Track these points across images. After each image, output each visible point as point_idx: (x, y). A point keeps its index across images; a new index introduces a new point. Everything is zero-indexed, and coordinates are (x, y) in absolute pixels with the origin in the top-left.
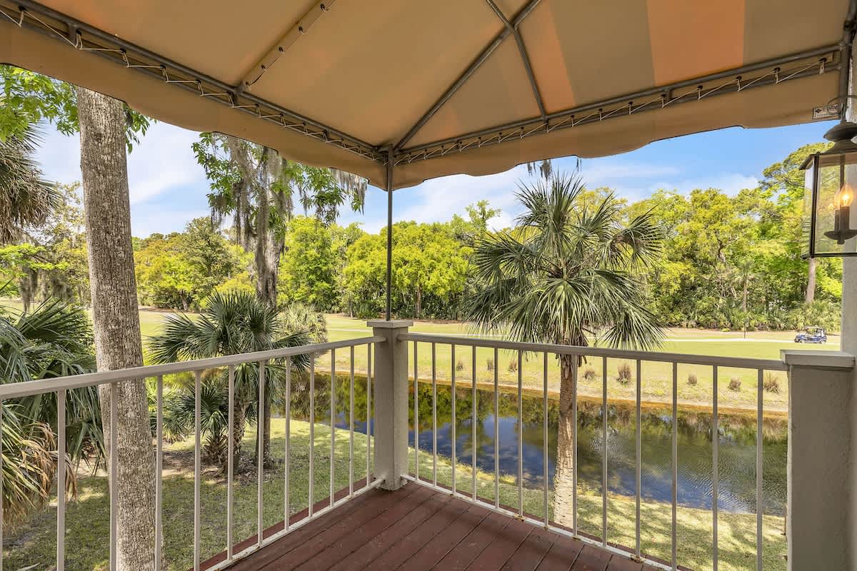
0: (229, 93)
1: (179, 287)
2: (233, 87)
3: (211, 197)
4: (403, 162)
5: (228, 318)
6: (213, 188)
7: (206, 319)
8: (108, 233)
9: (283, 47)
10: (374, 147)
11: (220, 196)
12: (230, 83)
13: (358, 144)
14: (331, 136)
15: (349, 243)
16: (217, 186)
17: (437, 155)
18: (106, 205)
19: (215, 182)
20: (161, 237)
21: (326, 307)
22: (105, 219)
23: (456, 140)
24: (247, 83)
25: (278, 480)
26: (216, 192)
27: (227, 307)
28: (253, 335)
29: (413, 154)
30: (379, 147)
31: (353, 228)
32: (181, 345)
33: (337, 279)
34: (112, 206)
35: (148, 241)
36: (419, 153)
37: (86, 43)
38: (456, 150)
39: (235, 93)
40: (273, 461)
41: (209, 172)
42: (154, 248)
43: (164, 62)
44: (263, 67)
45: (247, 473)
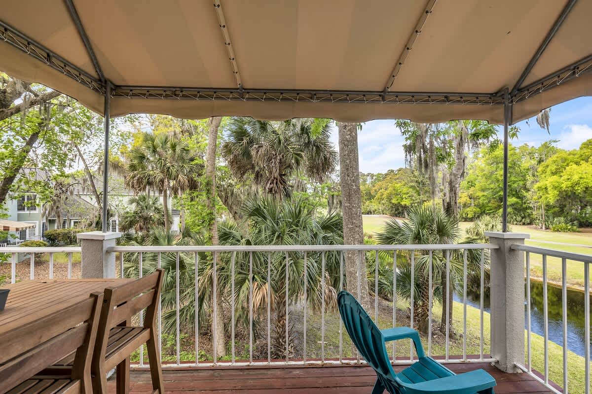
0: (380, 95)
1: (403, 203)
2: (382, 92)
3: (405, 146)
4: (522, 99)
5: (422, 224)
6: (406, 140)
7: (408, 224)
8: (348, 176)
9: (401, 62)
10: (491, 94)
11: (410, 145)
12: (380, 90)
13: (476, 98)
14: (451, 98)
15: (540, 161)
16: (409, 138)
17: (554, 85)
18: (348, 161)
19: (408, 136)
20: (392, 171)
21: (516, 219)
22: (347, 169)
23: (572, 67)
24: (388, 88)
25: (457, 349)
26: (409, 142)
27: (422, 216)
28: (438, 237)
29: (530, 90)
30: (496, 93)
31: (545, 146)
32: (393, 240)
33: (528, 195)
34: (350, 162)
35: (386, 175)
36: (535, 88)
37: (318, 98)
38: (573, 77)
39: (383, 95)
40: (455, 334)
41: (403, 131)
42: (389, 178)
43: (347, 93)
44: (393, 76)
45: (435, 335)
